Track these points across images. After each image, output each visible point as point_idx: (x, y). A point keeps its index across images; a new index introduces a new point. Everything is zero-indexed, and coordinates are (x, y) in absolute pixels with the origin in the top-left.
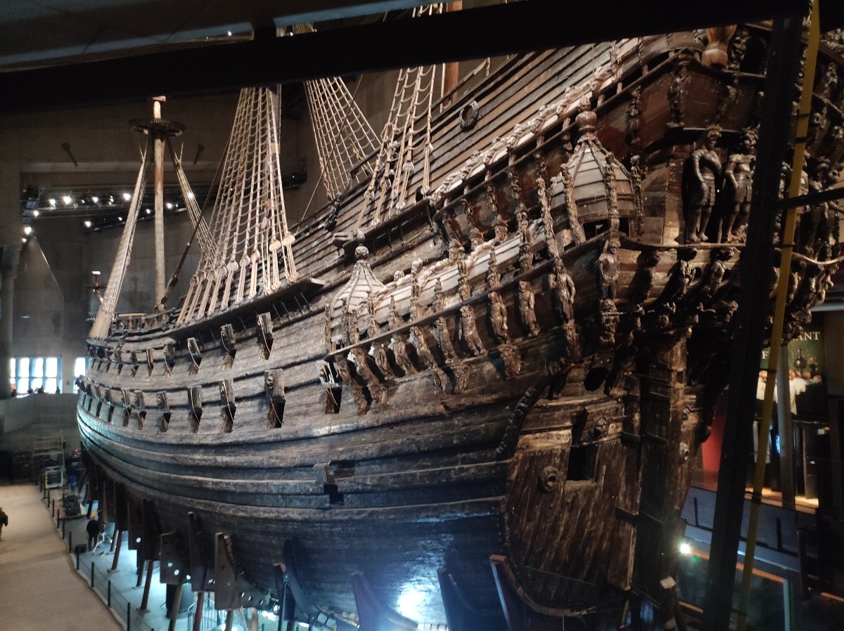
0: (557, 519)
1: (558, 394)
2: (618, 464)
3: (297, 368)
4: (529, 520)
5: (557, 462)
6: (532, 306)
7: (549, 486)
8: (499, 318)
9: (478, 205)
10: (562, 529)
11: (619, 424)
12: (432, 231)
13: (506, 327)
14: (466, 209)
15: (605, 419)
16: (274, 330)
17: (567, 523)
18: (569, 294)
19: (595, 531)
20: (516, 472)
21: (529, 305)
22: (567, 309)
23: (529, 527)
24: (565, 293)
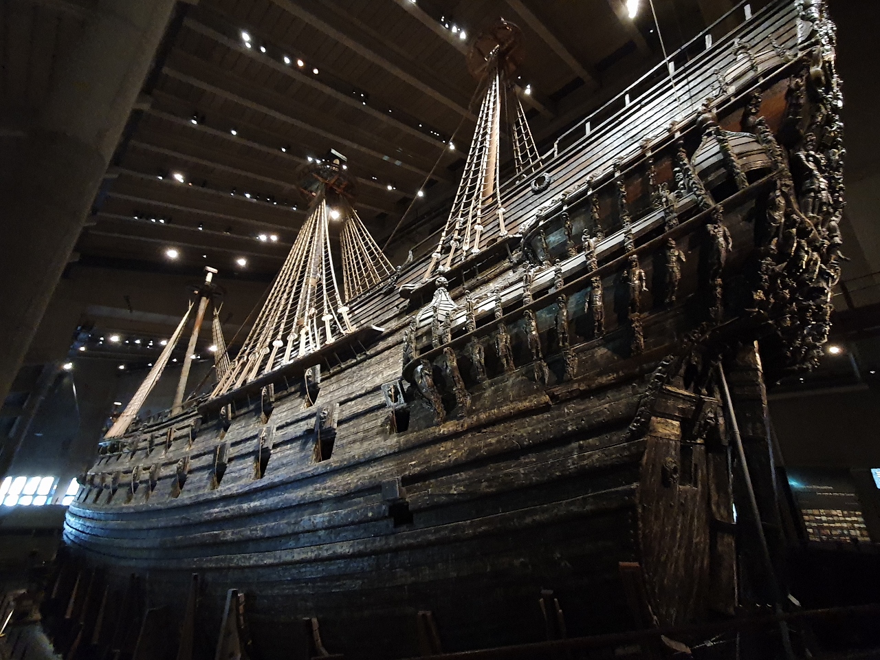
0: (676, 522)
3: (351, 403)
4: (656, 519)
5: (673, 454)
7: (673, 479)
8: (638, 282)
12: (511, 262)
13: (645, 289)
14: (566, 222)
16: (322, 381)
17: (682, 527)
18: (726, 243)
23: (656, 527)
24: (722, 241)
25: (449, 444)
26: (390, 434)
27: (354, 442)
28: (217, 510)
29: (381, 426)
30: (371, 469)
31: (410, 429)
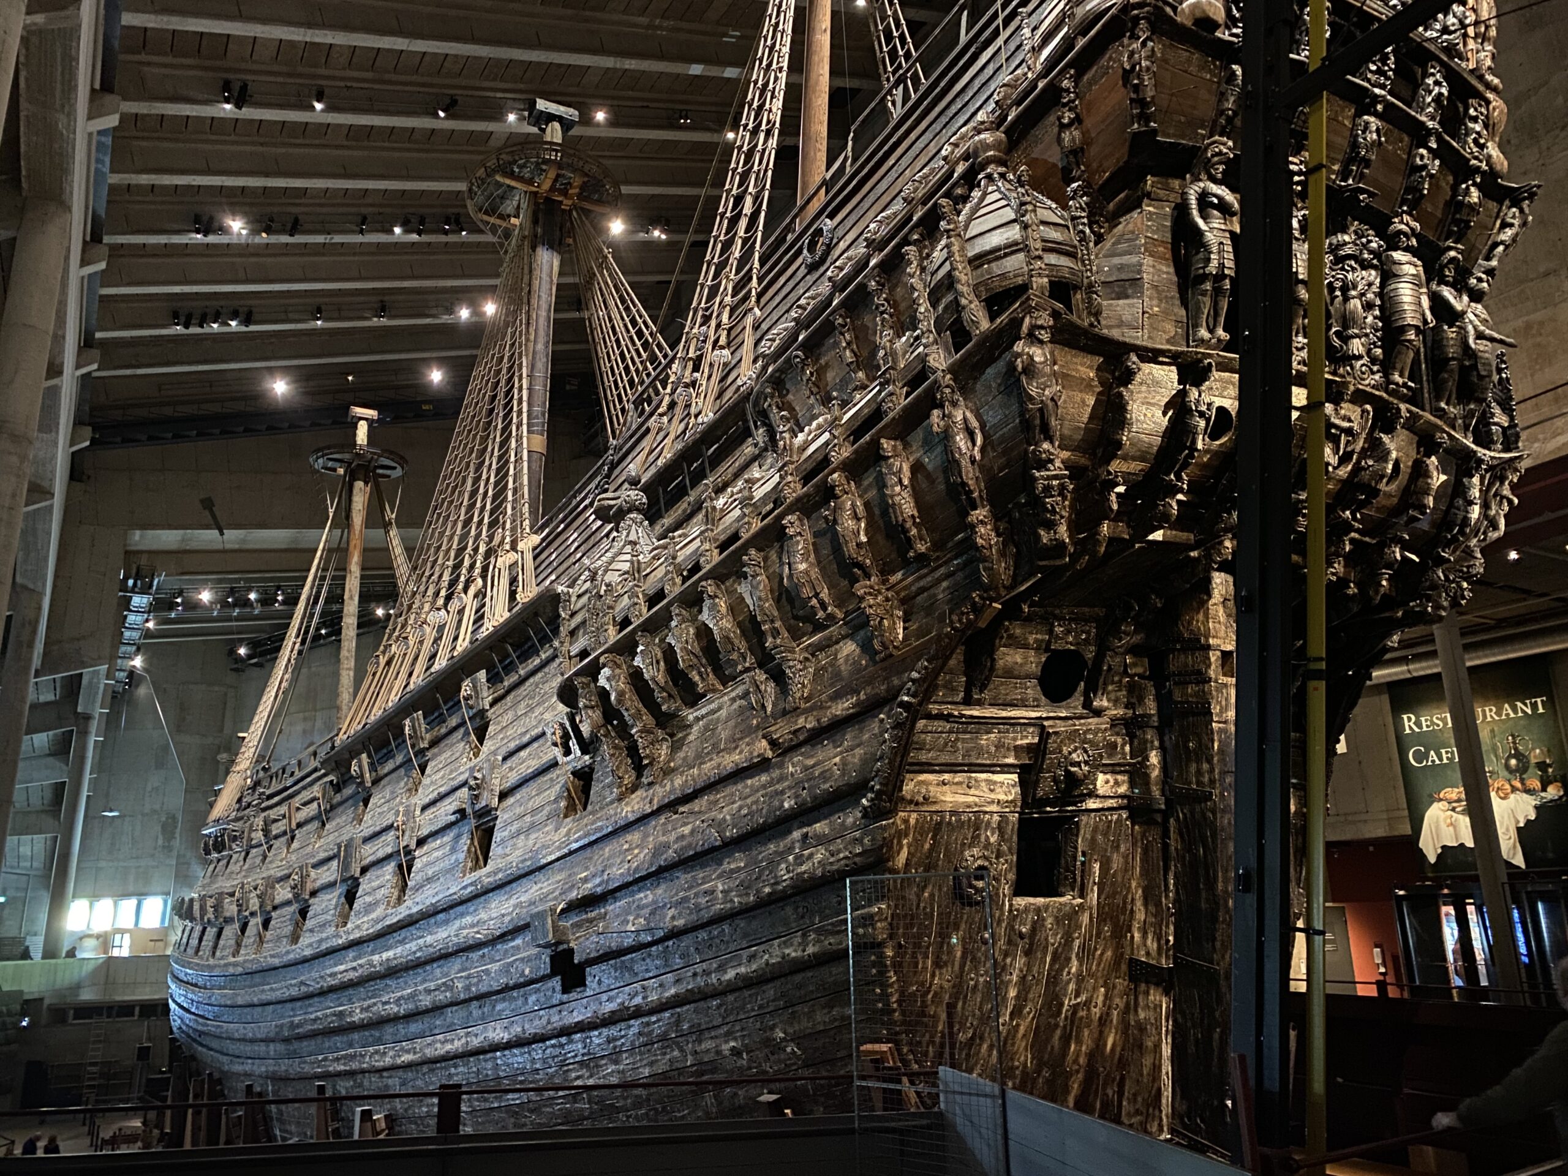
0: (999, 970)
1: (981, 692)
2: (1127, 863)
3: (523, 754)
4: (938, 964)
5: (992, 840)
6: (906, 482)
7: (978, 891)
8: (851, 523)
9: (822, 362)
10: (1012, 993)
11: (1120, 778)
12: (756, 445)
13: (864, 539)
14: (803, 370)
15: (1086, 751)
16: (492, 705)
17: (1023, 978)
18: (970, 444)
19: (1087, 1004)
20: (904, 854)
21: (900, 481)
22: (969, 474)
23: (942, 980)
24: (961, 441)
25: (634, 837)
26: (566, 816)
27: (519, 833)
28: (342, 968)
29: (556, 801)
30: (535, 888)
31: (589, 808)
